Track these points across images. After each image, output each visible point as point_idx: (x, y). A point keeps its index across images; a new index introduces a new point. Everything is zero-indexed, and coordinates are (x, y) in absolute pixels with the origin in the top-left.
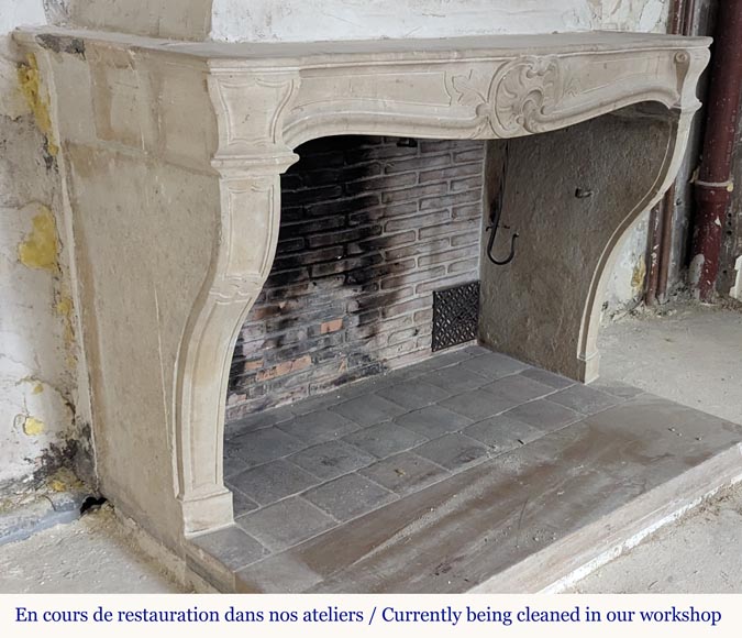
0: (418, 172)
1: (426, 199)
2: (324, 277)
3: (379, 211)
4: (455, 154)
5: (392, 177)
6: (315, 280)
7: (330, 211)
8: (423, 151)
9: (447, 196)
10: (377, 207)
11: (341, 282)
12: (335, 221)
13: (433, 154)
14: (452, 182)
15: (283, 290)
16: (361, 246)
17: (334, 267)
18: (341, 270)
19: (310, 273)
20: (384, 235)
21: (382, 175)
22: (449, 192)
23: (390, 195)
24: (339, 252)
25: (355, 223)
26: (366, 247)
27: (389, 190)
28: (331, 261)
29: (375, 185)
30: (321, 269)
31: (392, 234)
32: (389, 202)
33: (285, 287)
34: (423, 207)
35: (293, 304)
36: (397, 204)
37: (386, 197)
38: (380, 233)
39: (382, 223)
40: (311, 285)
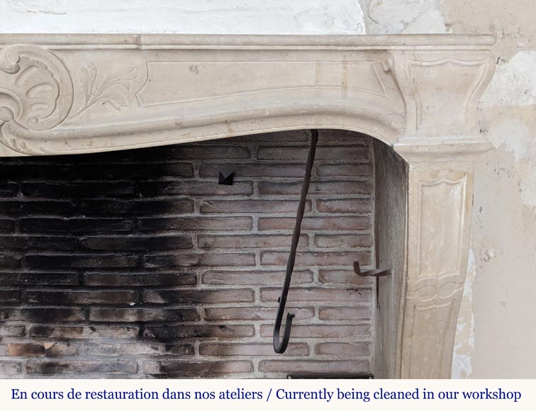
0: (255, 217)
1: (272, 252)
2: (108, 324)
3: (192, 256)
4: (319, 201)
5: (212, 219)
6: (93, 326)
7: (114, 247)
8: (261, 192)
9: (309, 252)
10: (188, 252)
11: (132, 333)
12: (122, 259)
13: (280, 197)
14: (317, 236)
15: (47, 328)
16: (163, 295)
17: (121, 314)
18: (132, 319)
19: (87, 316)
20: (201, 287)
21: (196, 214)
22: (312, 248)
23: (210, 241)
24: (129, 297)
25: (152, 266)
26: (172, 298)
27: (209, 233)
28: (118, 306)
29: (185, 225)
30: (102, 314)
31: (214, 287)
32: (206, 247)
33: (52, 326)
34: (264, 261)
35: (61, 347)
36: (221, 251)
37: (202, 241)
38: (195, 284)
39: (198, 272)
40: (87, 329)
